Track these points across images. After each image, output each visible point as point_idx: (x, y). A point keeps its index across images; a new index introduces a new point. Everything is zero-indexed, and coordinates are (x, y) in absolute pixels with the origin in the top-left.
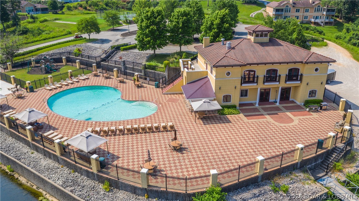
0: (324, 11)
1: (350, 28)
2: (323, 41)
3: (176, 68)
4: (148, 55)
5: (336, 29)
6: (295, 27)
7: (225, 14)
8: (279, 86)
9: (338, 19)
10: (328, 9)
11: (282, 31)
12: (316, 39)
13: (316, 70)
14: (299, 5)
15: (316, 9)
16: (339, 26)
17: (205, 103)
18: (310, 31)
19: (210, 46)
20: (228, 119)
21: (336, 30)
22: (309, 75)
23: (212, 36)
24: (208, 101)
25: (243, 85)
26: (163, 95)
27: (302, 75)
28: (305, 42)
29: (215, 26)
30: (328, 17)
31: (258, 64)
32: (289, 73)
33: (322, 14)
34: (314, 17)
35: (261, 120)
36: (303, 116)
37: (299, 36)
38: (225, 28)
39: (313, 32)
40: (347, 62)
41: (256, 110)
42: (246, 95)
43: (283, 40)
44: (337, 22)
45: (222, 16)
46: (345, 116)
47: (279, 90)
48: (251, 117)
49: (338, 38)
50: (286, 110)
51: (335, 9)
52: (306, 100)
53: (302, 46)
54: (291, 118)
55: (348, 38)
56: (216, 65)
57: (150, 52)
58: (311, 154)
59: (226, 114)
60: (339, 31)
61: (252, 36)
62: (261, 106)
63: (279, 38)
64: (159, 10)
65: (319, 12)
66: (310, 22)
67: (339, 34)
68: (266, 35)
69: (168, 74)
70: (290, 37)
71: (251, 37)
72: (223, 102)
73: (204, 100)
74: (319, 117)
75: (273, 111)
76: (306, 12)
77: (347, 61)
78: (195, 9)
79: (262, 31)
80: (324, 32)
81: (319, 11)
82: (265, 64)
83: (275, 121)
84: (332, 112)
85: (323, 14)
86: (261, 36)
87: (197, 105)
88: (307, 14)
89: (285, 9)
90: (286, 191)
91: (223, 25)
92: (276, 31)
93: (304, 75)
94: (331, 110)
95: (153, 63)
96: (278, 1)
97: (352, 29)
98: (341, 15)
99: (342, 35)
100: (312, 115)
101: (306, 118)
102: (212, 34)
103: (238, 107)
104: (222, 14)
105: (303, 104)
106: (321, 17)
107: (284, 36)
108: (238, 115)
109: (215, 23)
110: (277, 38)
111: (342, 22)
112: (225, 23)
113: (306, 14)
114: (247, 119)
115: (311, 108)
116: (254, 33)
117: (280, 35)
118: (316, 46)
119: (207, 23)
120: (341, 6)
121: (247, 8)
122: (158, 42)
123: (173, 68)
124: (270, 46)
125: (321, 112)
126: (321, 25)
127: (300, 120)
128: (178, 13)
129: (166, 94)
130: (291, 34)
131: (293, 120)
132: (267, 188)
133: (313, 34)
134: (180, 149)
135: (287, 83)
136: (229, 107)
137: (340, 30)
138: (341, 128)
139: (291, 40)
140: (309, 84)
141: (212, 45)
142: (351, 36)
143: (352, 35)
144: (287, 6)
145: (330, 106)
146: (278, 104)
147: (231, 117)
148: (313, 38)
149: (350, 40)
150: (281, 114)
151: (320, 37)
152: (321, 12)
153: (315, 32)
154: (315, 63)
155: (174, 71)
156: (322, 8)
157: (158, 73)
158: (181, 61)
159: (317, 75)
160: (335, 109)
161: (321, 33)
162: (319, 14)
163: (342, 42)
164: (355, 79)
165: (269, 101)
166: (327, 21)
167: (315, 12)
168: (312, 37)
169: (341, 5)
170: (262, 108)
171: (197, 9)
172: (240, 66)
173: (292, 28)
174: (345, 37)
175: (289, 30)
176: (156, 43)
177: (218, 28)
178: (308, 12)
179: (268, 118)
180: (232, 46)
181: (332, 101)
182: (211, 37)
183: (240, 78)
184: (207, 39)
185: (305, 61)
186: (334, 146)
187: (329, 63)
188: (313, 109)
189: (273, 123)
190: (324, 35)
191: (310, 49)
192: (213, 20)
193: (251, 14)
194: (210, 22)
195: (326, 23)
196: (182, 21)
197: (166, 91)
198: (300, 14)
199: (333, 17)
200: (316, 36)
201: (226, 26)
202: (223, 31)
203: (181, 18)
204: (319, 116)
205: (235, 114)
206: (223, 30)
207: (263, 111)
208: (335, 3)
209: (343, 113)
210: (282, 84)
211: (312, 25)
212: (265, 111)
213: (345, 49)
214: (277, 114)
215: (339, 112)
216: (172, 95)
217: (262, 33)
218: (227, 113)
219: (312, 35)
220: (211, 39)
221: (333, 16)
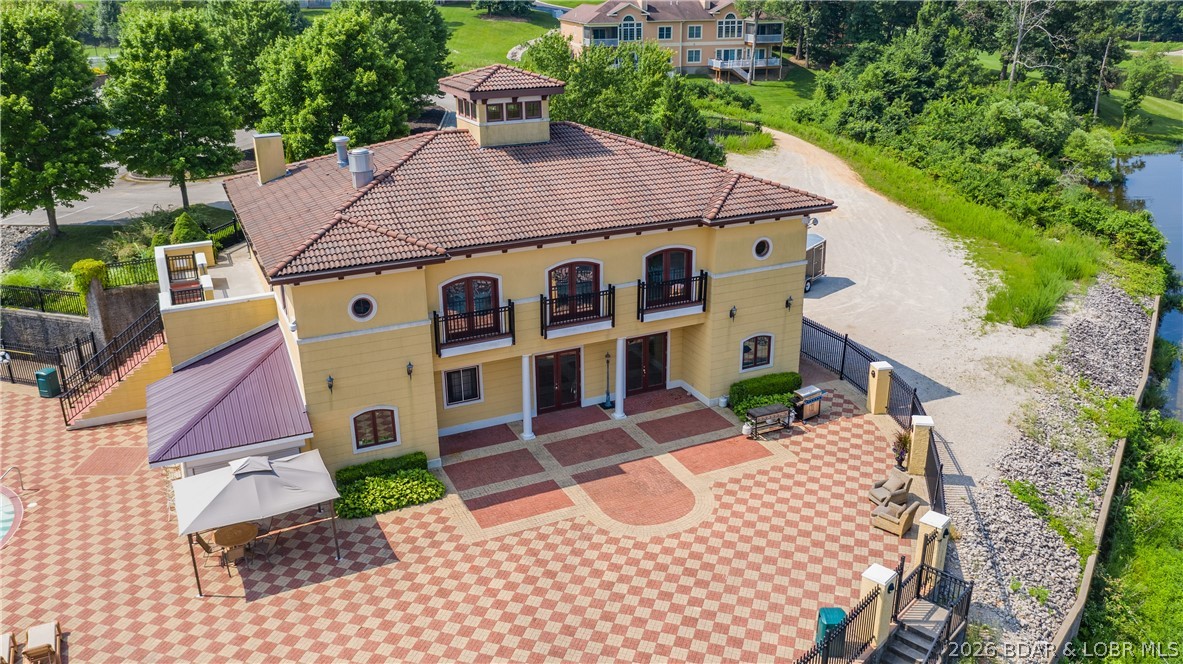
0: (747, 32)
1: (834, 83)
2: (758, 130)
3: (145, 290)
4: (20, 237)
5: (791, 90)
6: (657, 76)
7: (357, 28)
8: (612, 337)
9: (792, 59)
10: (759, 26)
11: (609, 93)
12: (736, 124)
13: (762, 248)
14: (669, 15)
15: (724, 26)
16: (800, 80)
17: (244, 480)
18: (711, 100)
19: (292, 172)
20: (382, 536)
21: (790, 94)
22: (736, 274)
23: (304, 130)
24: (262, 463)
25: (447, 353)
26: (71, 434)
27: (704, 277)
28: (702, 135)
29: (315, 84)
30: (762, 52)
31: (504, 247)
32: (649, 275)
33: (743, 43)
34: (719, 52)
35: (545, 520)
36: (732, 463)
37: (676, 111)
38: (359, 91)
39: (722, 102)
40: (850, 201)
41: (523, 461)
42: (474, 394)
43: (618, 130)
44: (790, 67)
45: (343, 37)
46: (903, 446)
47: (615, 349)
48: (498, 507)
49: (802, 117)
50: (655, 444)
51: (780, 25)
52: (735, 385)
53: (693, 151)
54: (679, 484)
55: (835, 117)
56: (289, 270)
57: (36, 219)
59: (377, 512)
60: (800, 96)
61: (474, 116)
62: (546, 438)
63: (600, 122)
64: (37, 20)
65: (733, 36)
66: (709, 72)
67: (803, 105)
68: (534, 111)
69: (105, 320)
70: (643, 118)
71: (469, 120)
72: (359, 447)
73: (236, 465)
74: (795, 459)
76: (691, 36)
77: (847, 196)
78: (254, 24)
79: (514, 93)
80: (758, 100)
81: (733, 31)
82: (539, 242)
83: (612, 513)
84: (844, 424)
85: (746, 43)
86: (515, 115)
87: (199, 496)
88: (697, 44)
89: (623, 28)
91: (349, 76)
92: (585, 93)
93: (714, 277)
94: (839, 414)
95: (34, 276)
96: (597, 3)
97: (843, 88)
98: (801, 44)
99: (814, 109)
100: (767, 453)
101: (748, 476)
102: (305, 120)
103: (435, 461)
104: (340, 26)
105: (723, 401)
106: (739, 52)
107: (618, 114)
108: (436, 504)
109: (311, 68)
110: (590, 123)
111: (805, 66)
112: (360, 70)
113: (691, 44)
114: (480, 521)
115: (760, 419)
116: (479, 102)
117: (602, 110)
118: (737, 149)
119: (278, 72)
120: (798, 15)
121: (495, 29)
122: (50, 170)
123: (125, 290)
124: (556, 157)
125: (802, 433)
126: (743, 81)
127: (721, 491)
128: (143, 32)
129: (88, 428)
130: (645, 105)
131: (690, 494)
133: (722, 108)
135: (648, 317)
136: (387, 469)
137: (806, 94)
138: (900, 514)
139: (647, 128)
140: (738, 313)
141: (299, 169)
142: (845, 109)
143: (846, 105)
144: (627, 19)
145: (831, 395)
146: (618, 414)
147: (399, 521)
148: (725, 122)
149: (843, 123)
150: (634, 469)
151: (748, 117)
152: (739, 36)
153: (728, 104)
154: (752, 221)
155: (133, 305)
156: (740, 23)
157: (57, 323)
158: (159, 253)
159: (765, 269)
160: (853, 409)
161: (747, 104)
162: (733, 43)
163: (819, 131)
164: (891, 262)
165: (579, 404)
166: (761, 64)
167: (720, 35)
168: (722, 119)
169: (798, 11)
170: (549, 447)
171: (263, 22)
172: (419, 263)
173: (647, 80)
174: (825, 115)
175: (635, 89)
176: (39, 176)
177: (327, 91)
178: (698, 35)
179: (580, 503)
180: (381, 170)
181: (833, 370)
182: (299, 135)
183: (423, 324)
184: (269, 142)
185: (711, 215)
186: (893, 624)
187: (806, 214)
188: (769, 421)
189: (602, 532)
190: (758, 111)
191: (722, 161)
192: (304, 58)
193: (510, 52)
194: (291, 67)
195: (760, 73)
196: (163, 68)
197: (87, 410)
198: (674, 44)
199: (778, 53)
200: (734, 114)
201: (365, 81)
202: (355, 104)
203: (158, 57)
204: (797, 454)
205: (421, 503)
206: (354, 99)
207: (555, 462)
208: (780, 6)
209: (889, 427)
210: (628, 325)
211: (715, 80)
212: (565, 464)
213: (833, 152)
214: (616, 470)
215: (870, 423)
216: (120, 431)
217: (515, 99)
218: (379, 504)
219: (720, 112)
220: (304, 139)
221: (777, 48)
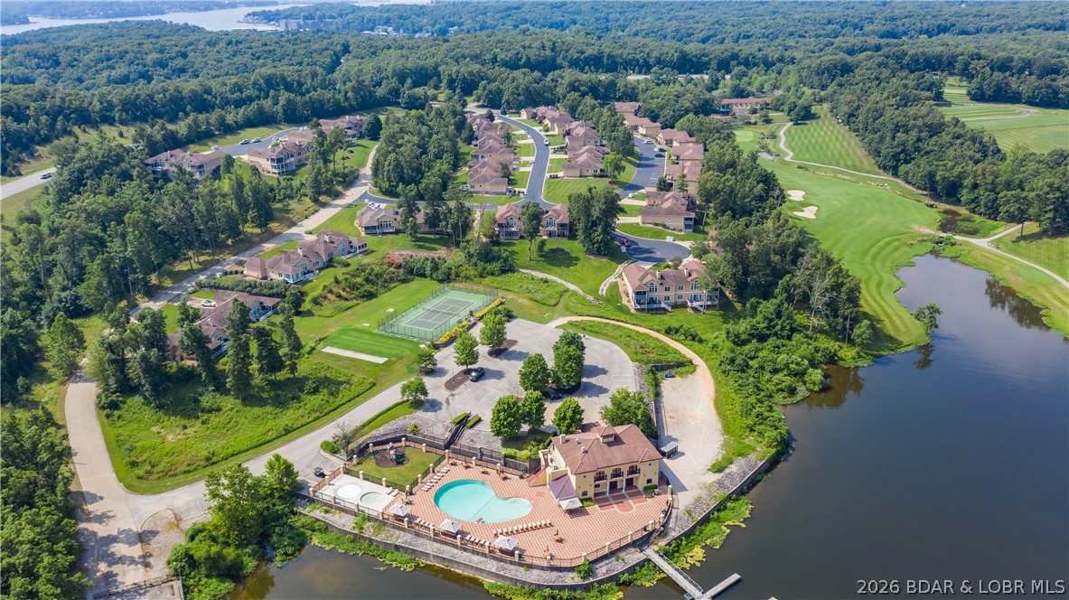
5: (720, 318)
8: (623, 479)
12: (683, 361)
13: (650, 465)
14: (670, 281)
15: (694, 285)
16: (726, 310)
17: (569, 502)
18: (679, 336)
20: (587, 511)
22: (645, 469)
24: (571, 500)
25: (596, 482)
26: (530, 488)
30: (710, 297)
31: (606, 468)
32: (630, 470)
34: (691, 296)
35: (607, 511)
36: (641, 503)
39: (684, 337)
41: (607, 499)
42: (600, 488)
44: (725, 300)
48: (604, 507)
50: (629, 498)
52: (645, 487)
54: (631, 506)
58: (639, 536)
59: (586, 507)
60: (723, 322)
62: (611, 495)
65: (698, 289)
72: (583, 497)
73: (569, 500)
75: (619, 499)
76: (679, 290)
82: (611, 467)
83: (620, 510)
84: (662, 496)
87: (565, 504)
88: (681, 293)
89: (649, 288)
90: (623, 560)
94: (660, 495)
100: (647, 501)
101: (643, 504)
103: (594, 499)
105: (642, 490)
108: (594, 506)
111: (731, 299)
113: (679, 293)
114: (601, 510)
121: (594, 266)
123: (533, 459)
126: (700, 311)
127: (638, 507)
131: (633, 507)
132: (613, 559)
134: (560, 541)
135: (630, 476)
136: (587, 500)
140: (646, 476)
144: (651, 284)
146: (623, 491)
147: (590, 509)
150: (625, 502)
155: (534, 462)
157: (519, 463)
159: (651, 468)
160: (663, 493)
161: (695, 338)
162: (697, 292)
165: (617, 491)
166: (709, 303)
170: (611, 497)
172: (593, 471)
178: (682, 289)
179: (615, 507)
183: (593, 479)
185: (640, 460)
186: (654, 529)
188: (649, 495)
189: (618, 513)
190: (699, 341)
193: (600, 288)
195: (709, 306)
197: (531, 483)
198: (671, 293)
204: (652, 502)
205: (592, 506)
207: (612, 500)
210: (626, 477)
211: (688, 309)
212: (614, 500)
214: (622, 502)
215: (667, 496)
